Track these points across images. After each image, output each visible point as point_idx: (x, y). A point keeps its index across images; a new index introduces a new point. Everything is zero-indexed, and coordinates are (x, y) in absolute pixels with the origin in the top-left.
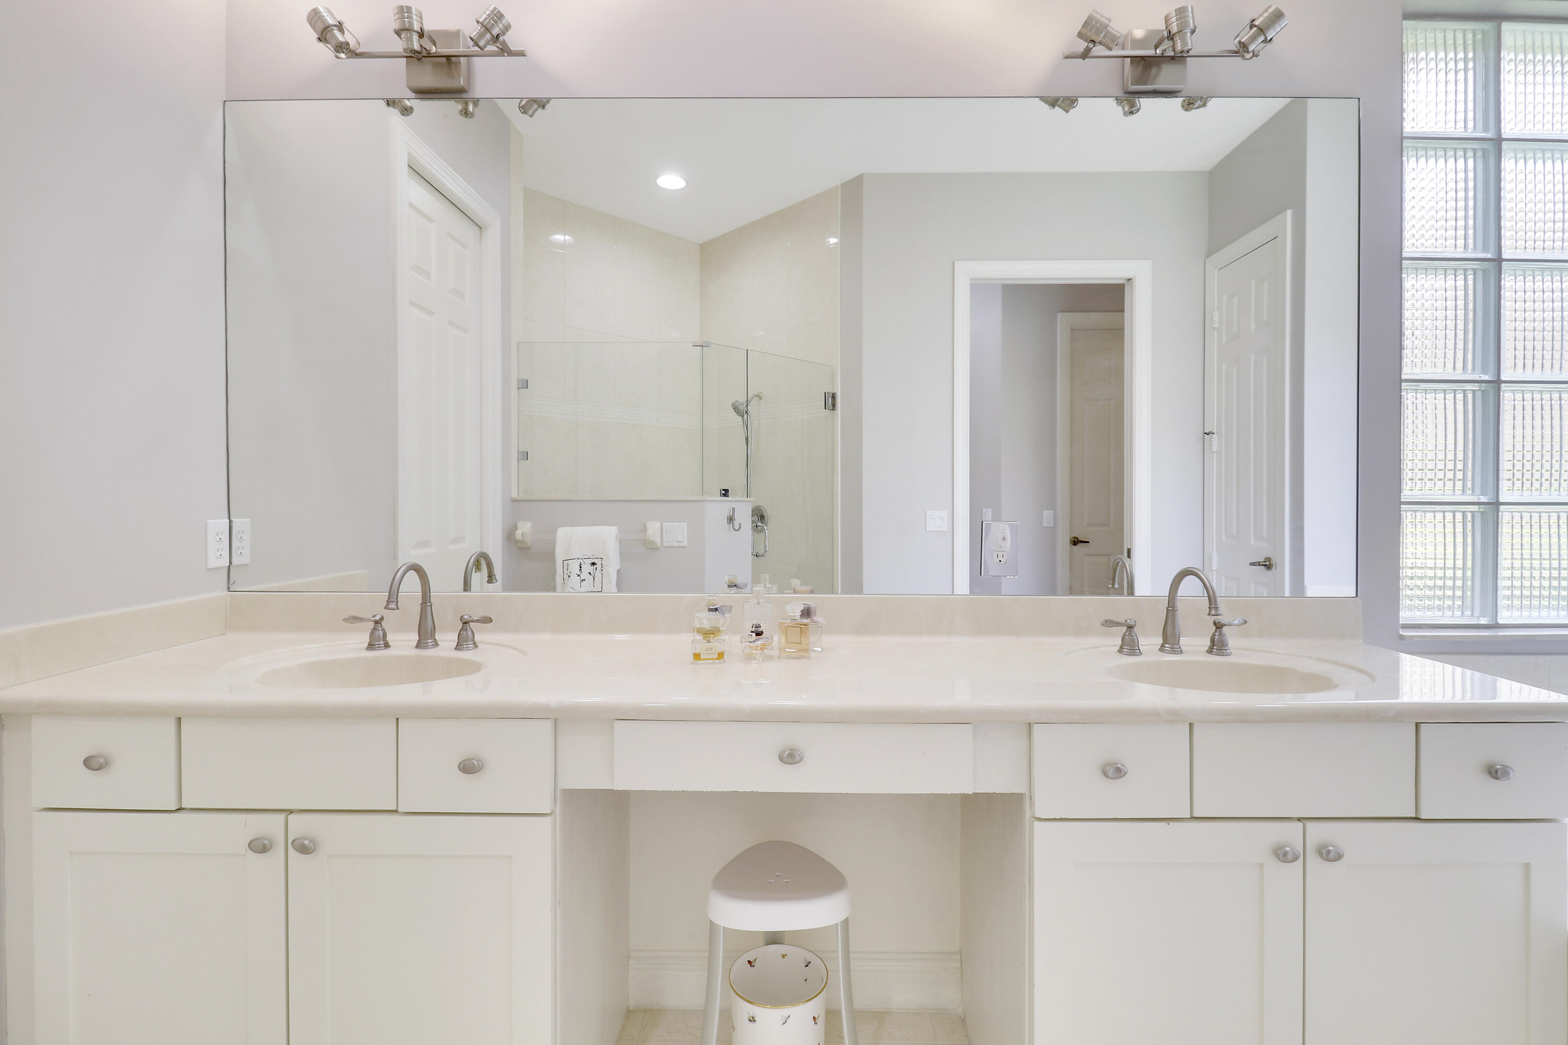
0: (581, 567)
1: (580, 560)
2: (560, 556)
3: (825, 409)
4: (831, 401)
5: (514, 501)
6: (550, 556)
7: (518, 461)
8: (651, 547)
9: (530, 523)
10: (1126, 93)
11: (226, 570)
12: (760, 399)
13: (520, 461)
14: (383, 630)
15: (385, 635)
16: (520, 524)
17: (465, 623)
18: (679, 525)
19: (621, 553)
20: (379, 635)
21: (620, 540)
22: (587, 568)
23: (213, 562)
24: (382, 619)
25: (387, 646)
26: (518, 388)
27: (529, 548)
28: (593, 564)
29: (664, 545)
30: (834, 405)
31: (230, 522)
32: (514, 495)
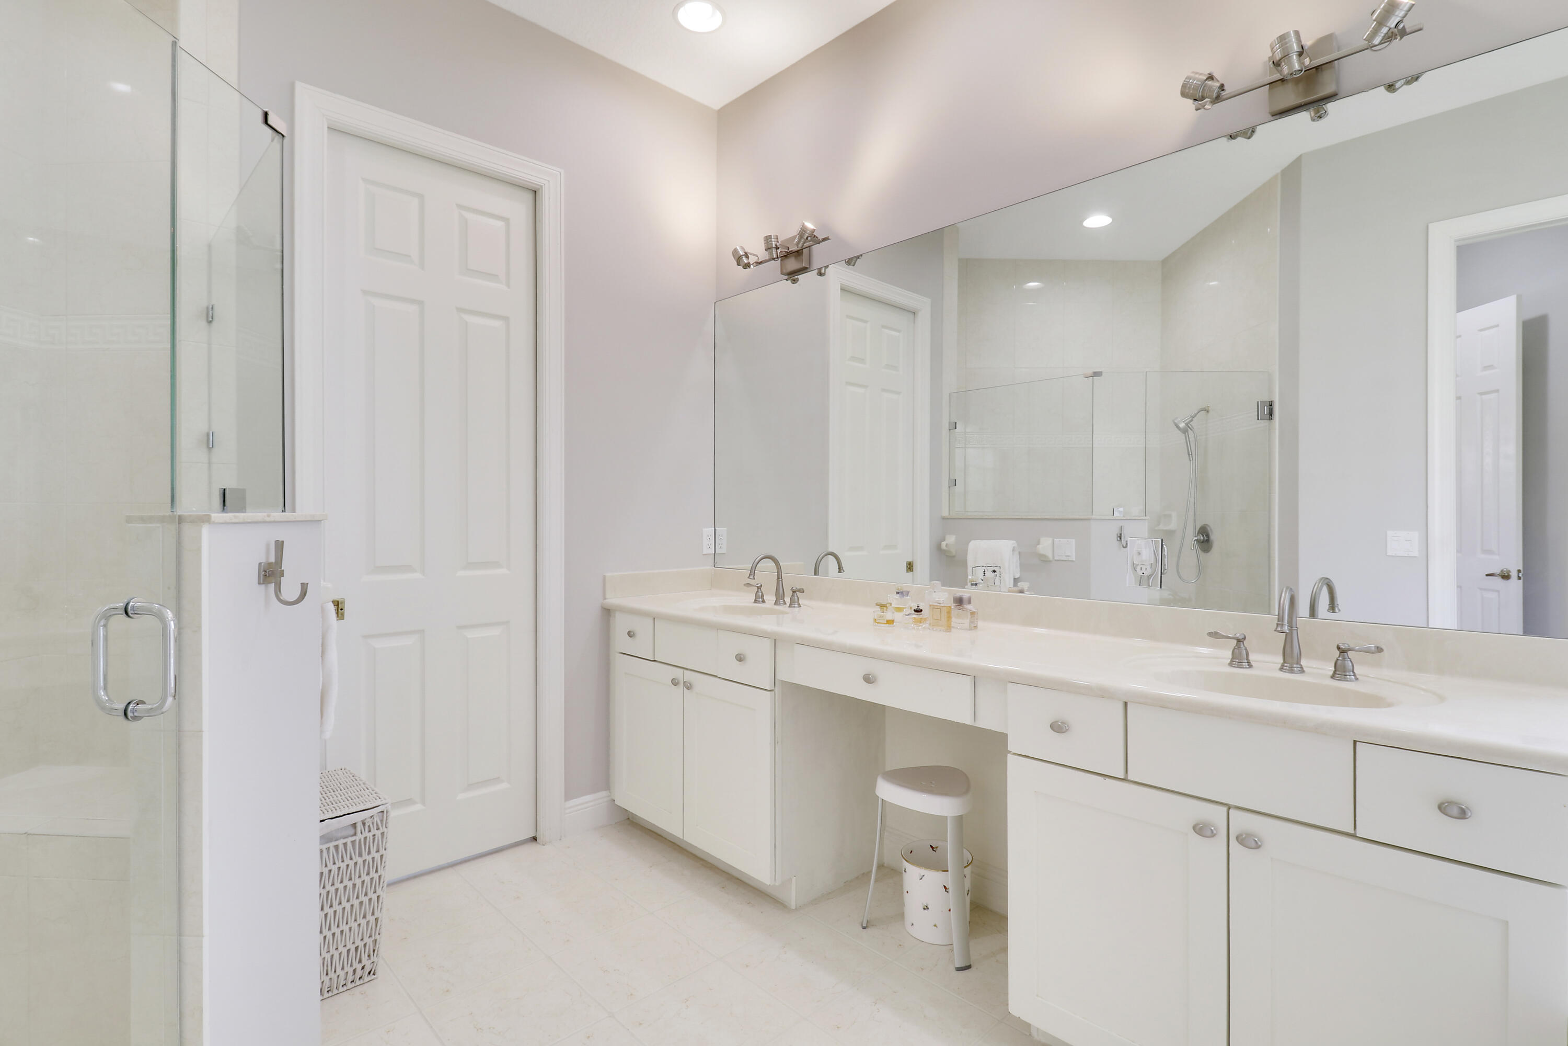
0: (984, 573)
1: (984, 568)
2: (970, 564)
3: (1258, 419)
4: (1268, 411)
5: (944, 518)
6: (964, 563)
7: (949, 487)
8: (1044, 560)
9: (954, 536)
10: (1273, 116)
11: (713, 555)
12: (1208, 412)
13: (951, 488)
14: (762, 592)
15: (762, 596)
16: (948, 537)
17: (793, 592)
18: (1068, 541)
19: (1020, 564)
20: (759, 595)
21: (1019, 553)
22: (989, 574)
23: (706, 551)
24: (761, 586)
25: (763, 601)
26: (950, 430)
27: (954, 557)
28: (994, 571)
29: (1055, 559)
30: (1271, 414)
31: (715, 529)
32: (945, 513)
